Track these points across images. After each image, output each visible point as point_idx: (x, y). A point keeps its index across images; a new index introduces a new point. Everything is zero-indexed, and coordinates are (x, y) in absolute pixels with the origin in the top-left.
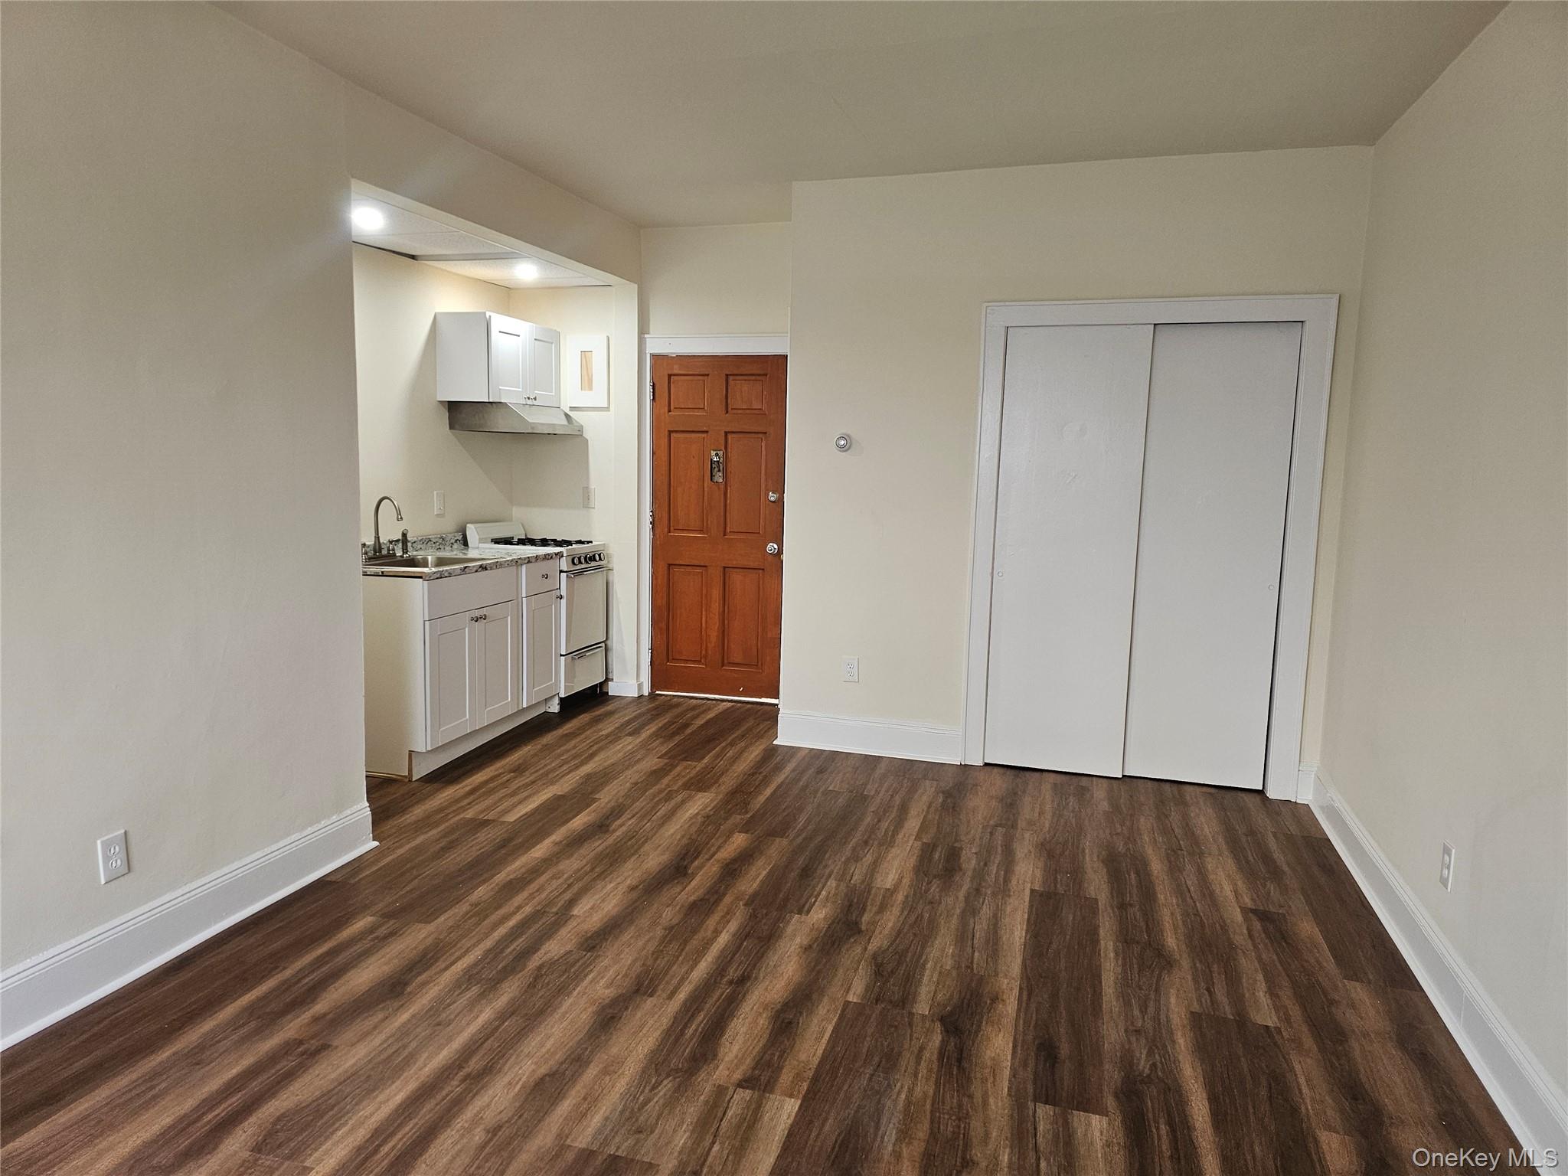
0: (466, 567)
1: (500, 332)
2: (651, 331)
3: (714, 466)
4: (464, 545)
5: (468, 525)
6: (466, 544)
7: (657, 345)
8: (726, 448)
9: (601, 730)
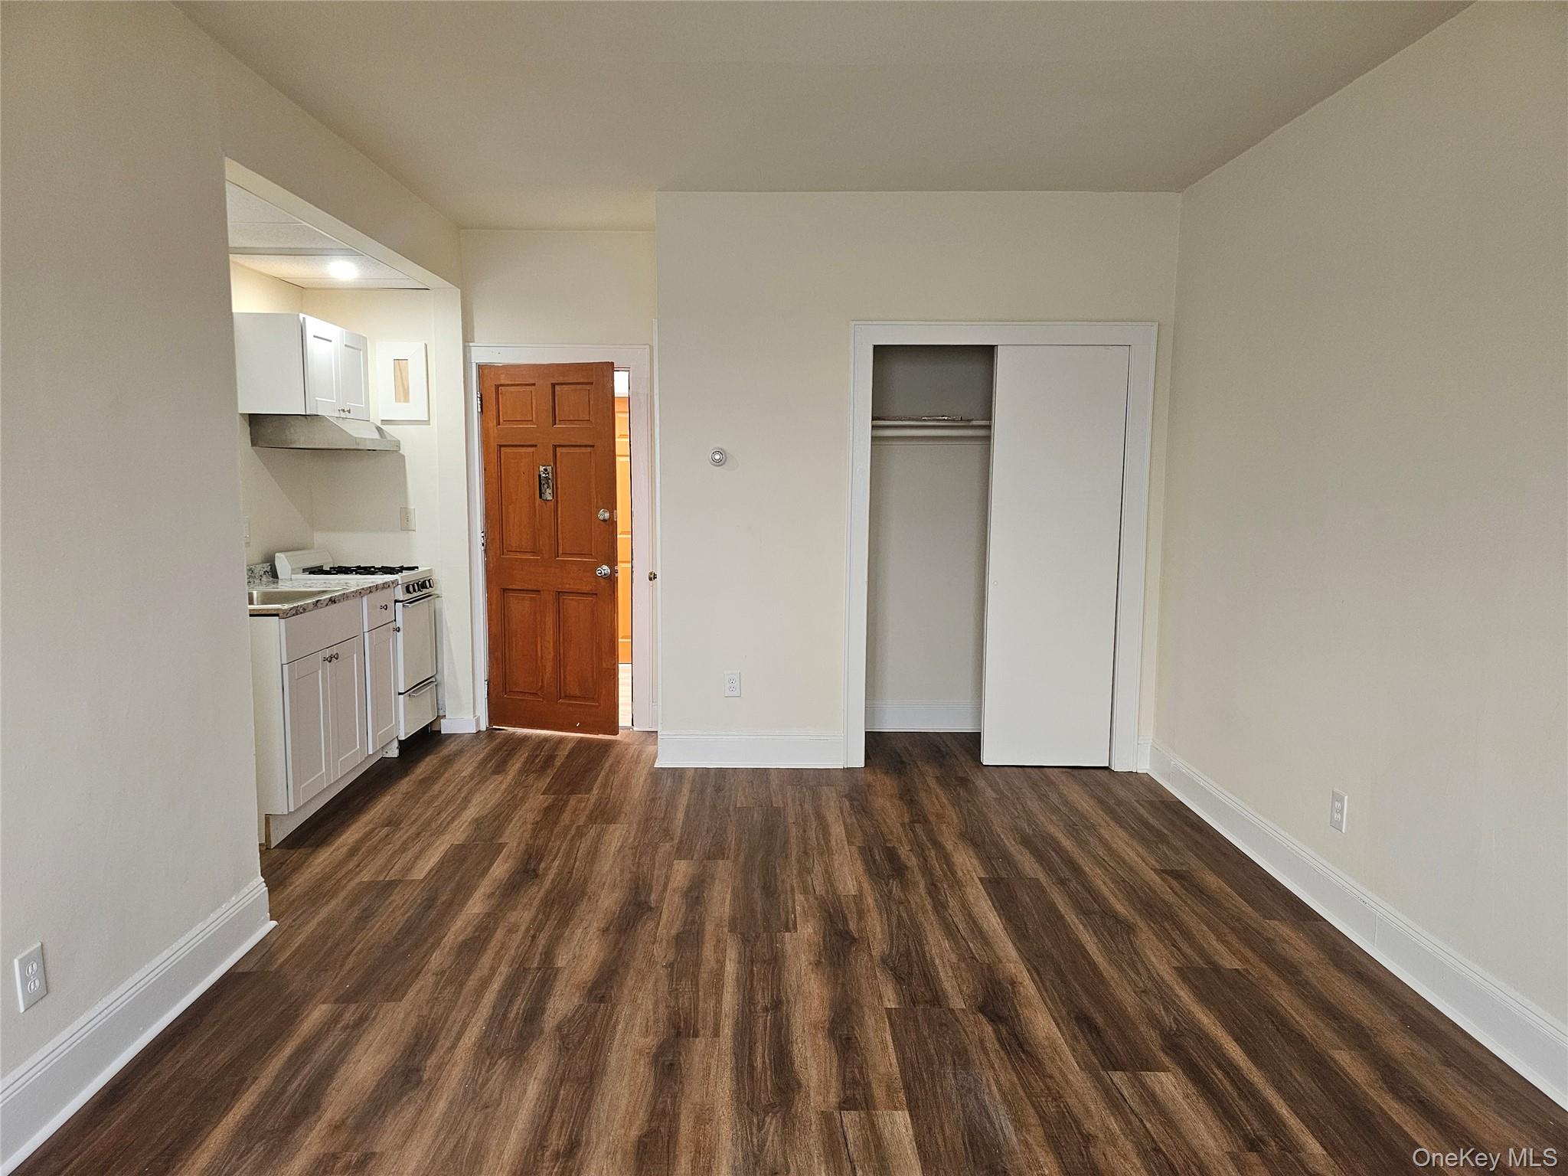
0: (317, 601)
1: (315, 336)
2: (476, 339)
3: (543, 482)
4: (273, 577)
5: (277, 554)
6: (274, 574)
7: (482, 355)
8: (555, 464)
9: (459, 771)
